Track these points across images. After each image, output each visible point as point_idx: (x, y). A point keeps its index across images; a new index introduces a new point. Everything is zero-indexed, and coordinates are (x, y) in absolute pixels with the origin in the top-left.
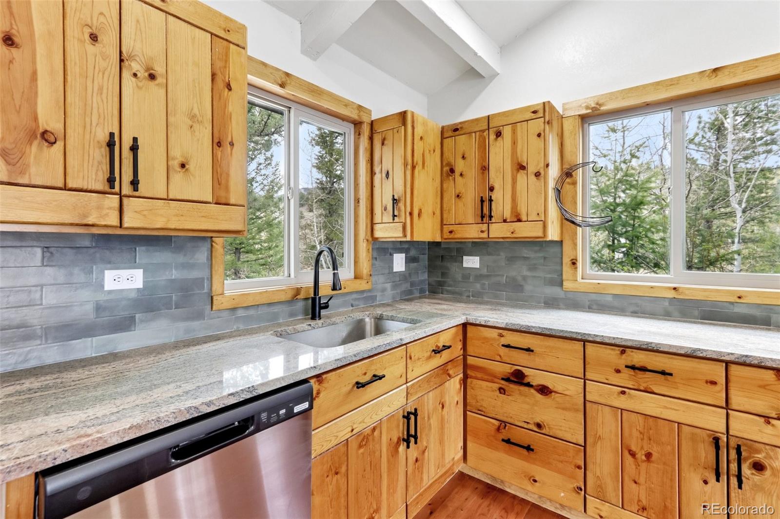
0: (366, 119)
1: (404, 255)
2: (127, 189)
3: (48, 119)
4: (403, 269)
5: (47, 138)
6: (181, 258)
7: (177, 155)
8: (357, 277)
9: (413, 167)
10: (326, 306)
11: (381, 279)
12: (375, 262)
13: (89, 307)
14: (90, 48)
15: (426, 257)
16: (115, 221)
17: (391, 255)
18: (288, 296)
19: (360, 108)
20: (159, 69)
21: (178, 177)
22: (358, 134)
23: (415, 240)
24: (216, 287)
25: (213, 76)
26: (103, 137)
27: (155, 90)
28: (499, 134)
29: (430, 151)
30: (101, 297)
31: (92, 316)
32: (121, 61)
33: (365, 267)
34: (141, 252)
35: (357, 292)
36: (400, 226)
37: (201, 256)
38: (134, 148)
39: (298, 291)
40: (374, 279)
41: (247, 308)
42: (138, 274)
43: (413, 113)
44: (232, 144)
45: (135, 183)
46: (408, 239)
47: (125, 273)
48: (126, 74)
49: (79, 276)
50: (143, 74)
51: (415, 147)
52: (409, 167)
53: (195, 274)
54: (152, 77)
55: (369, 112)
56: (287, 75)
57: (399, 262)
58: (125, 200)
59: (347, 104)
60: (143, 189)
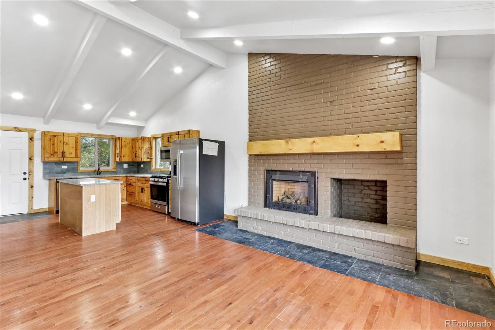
0: (114, 137)
1: (127, 164)
2: (64, 157)
3: (56, 150)
4: (127, 167)
5: (56, 153)
6: (73, 164)
7: (70, 152)
8: (113, 169)
9: (122, 148)
10: (101, 173)
11: (120, 169)
12: (117, 166)
13: (60, 170)
14: (60, 143)
15: (136, 165)
16: (63, 160)
17: (123, 164)
18: (93, 171)
19: (112, 136)
20: (68, 143)
21: (70, 155)
22: (113, 140)
23: (122, 161)
24: (79, 169)
25: (75, 142)
26: (61, 151)
27: (68, 146)
28: (137, 141)
29: (128, 144)
30: (61, 169)
31: (60, 171)
32: (63, 143)
33: (114, 167)
34: (67, 163)
35: (111, 171)
36: (118, 159)
37: (76, 164)
38: (65, 152)
39: (96, 170)
40: (117, 169)
41: (84, 172)
42: (67, 166)
43: (121, 137)
44: (78, 150)
45: (65, 156)
46: (120, 161)
47: (65, 166)
48: (64, 145)
49: (59, 166)
50: (66, 144)
51: (122, 144)
52: (120, 148)
53: (75, 167)
54: (67, 144)
55: (115, 136)
56: (93, 134)
57: (125, 166)
58: (64, 158)
59: (108, 136)
60: (66, 156)
